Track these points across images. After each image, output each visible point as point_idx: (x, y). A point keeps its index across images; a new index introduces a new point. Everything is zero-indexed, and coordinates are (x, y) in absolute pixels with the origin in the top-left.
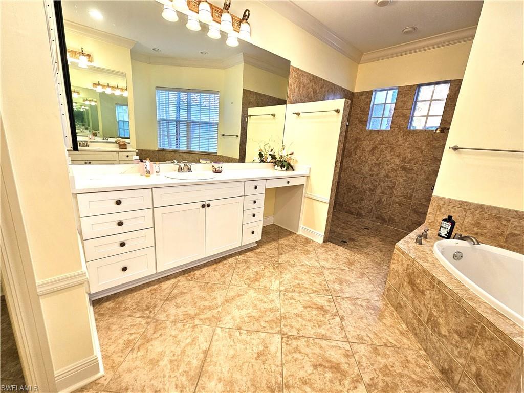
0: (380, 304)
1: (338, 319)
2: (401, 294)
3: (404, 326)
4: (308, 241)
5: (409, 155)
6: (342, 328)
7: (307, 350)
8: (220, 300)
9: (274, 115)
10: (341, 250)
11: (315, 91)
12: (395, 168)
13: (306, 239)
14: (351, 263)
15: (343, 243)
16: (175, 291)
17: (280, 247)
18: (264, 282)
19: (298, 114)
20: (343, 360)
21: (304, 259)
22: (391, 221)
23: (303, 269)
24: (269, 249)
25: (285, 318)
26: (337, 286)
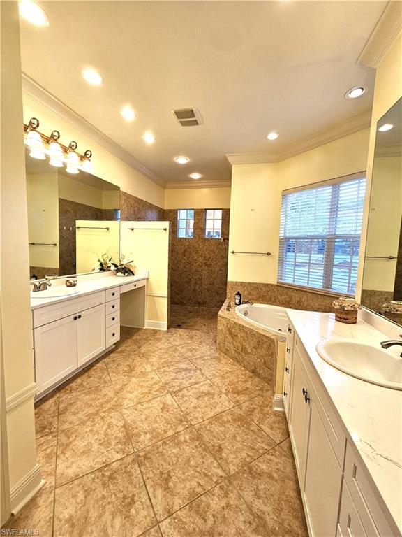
0: (217, 354)
1: (198, 371)
2: (226, 343)
3: (232, 361)
4: (155, 332)
5: (207, 255)
6: (203, 374)
7: (189, 393)
8: (111, 394)
9: (108, 229)
10: (181, 331)
11: (138, 209)
12: (201, 264)
13: (153, 330)
14: (192, 338)
15: (179, 326)
16: (62, 406)
17: (136, 342)
18: (138, 370)
19: (133, 230)
20: (210, 389)
21: (159, 345)
22: (204, 303)
23: (162, 351)
24: (128, 346)
25: (167, 384)
26: (190, 354)
